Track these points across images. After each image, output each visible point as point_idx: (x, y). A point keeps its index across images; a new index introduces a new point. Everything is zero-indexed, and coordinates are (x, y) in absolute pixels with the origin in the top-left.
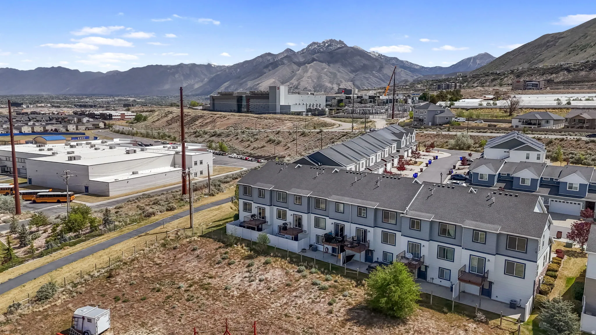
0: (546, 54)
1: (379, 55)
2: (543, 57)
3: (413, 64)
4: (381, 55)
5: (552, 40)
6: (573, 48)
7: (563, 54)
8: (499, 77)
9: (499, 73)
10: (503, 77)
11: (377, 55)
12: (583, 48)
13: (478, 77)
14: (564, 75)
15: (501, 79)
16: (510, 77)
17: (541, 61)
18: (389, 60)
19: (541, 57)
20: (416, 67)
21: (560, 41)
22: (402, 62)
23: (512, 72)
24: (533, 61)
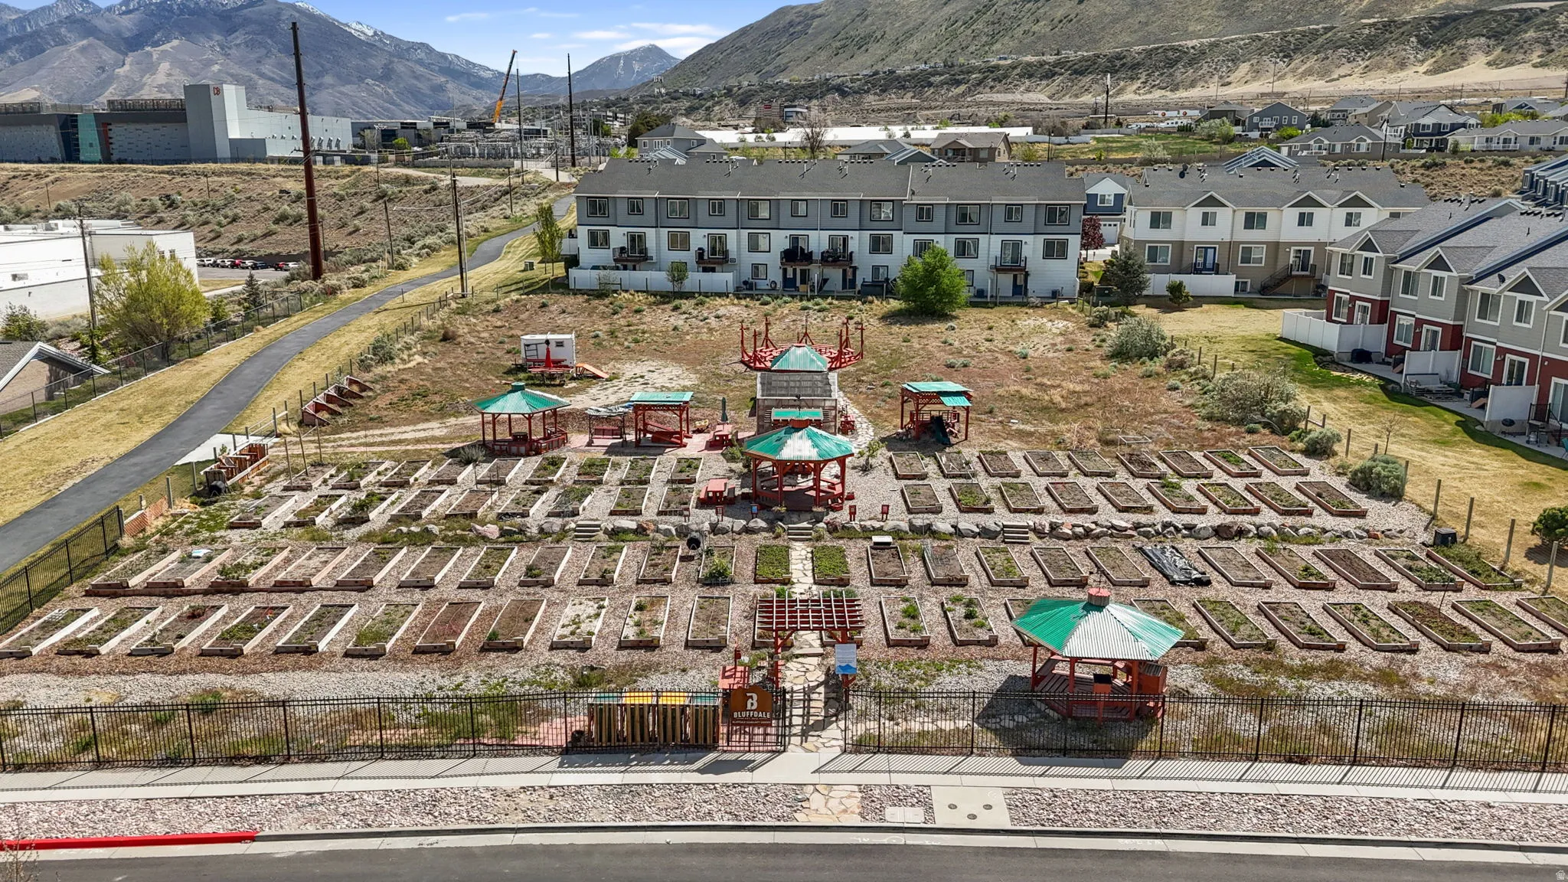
0: (790, 53)
1: (375, 34)
2: (785, 61)
3: (474, 65)
4: (383, 33)
5: (798, 20)
6: (843, 42)
7: (823, 56)
8: (703, 102)
9: (701, 95)
10: (709, 104)
11: (370, 33)
12: (862, 43)
13: (655, 102)
14: (834, 101)
15: (708, 109)
16: (727, 105)
17: (783, 70)
18: (408, 50)
19: (781, 61)
20: (482, 73)
21: (816, 23)
22: (443, 56)
23: (729, 92)
24: (767, 69)
